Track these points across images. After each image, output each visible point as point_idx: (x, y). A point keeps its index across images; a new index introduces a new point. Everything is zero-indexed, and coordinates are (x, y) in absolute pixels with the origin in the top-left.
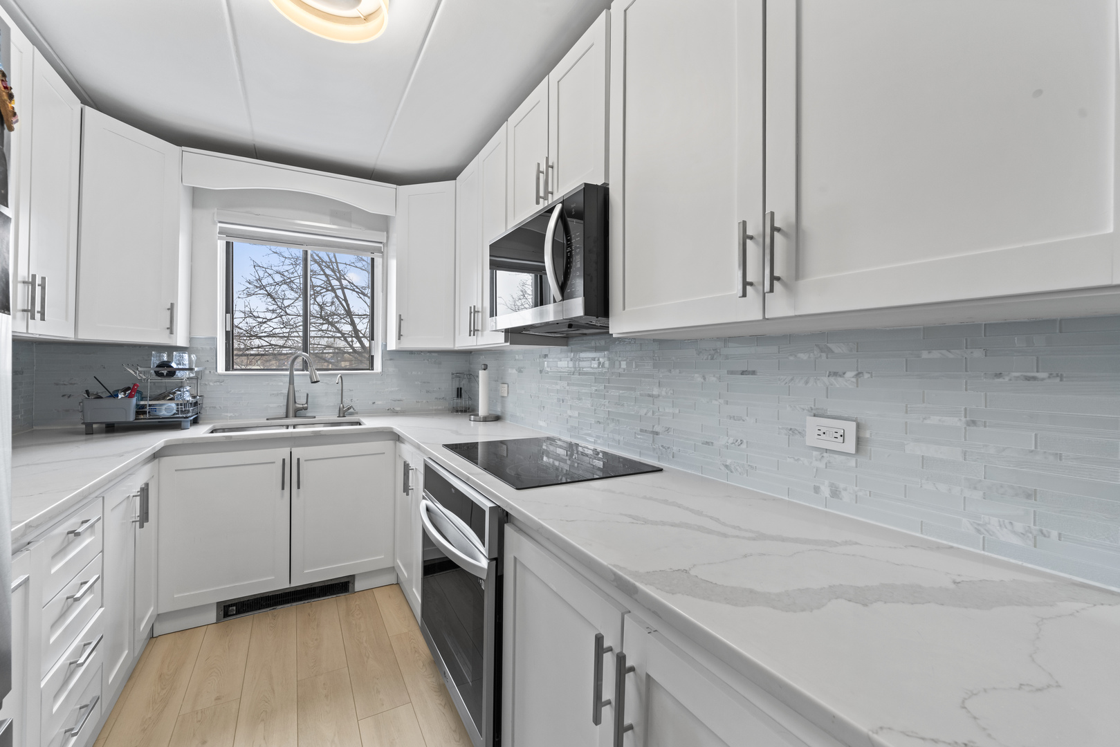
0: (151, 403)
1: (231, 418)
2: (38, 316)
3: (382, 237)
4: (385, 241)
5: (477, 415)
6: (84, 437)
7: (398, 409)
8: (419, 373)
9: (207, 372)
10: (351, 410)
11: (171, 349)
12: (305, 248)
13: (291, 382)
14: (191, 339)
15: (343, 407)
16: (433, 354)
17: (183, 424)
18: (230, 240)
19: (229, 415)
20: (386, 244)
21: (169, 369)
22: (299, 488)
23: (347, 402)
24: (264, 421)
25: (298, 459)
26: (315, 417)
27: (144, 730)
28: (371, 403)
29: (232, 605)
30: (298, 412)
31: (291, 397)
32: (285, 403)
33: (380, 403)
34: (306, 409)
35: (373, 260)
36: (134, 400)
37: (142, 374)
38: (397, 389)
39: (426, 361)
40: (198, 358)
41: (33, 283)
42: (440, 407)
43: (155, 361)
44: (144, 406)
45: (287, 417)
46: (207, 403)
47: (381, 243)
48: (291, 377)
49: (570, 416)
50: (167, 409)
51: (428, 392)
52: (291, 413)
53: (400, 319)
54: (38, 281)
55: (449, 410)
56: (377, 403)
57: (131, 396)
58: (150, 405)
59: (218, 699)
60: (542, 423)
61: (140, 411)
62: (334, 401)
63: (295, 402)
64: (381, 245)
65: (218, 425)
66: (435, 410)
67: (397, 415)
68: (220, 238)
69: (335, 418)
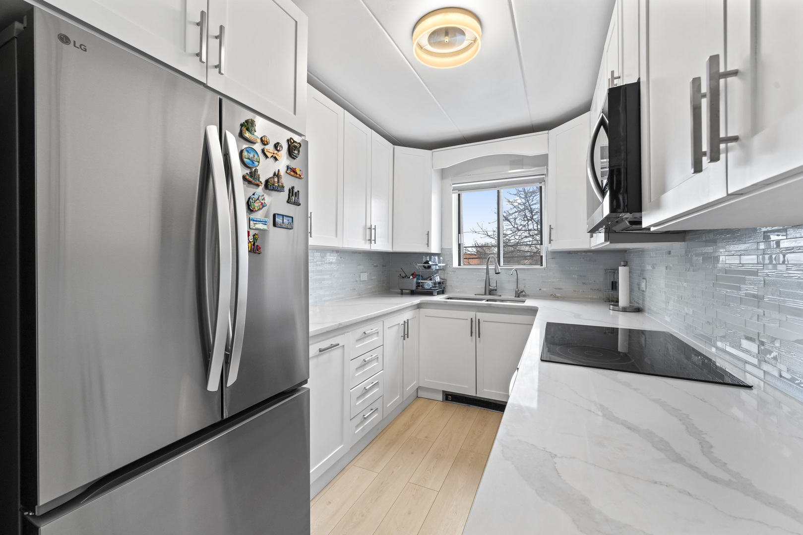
0: (422, 281)
1: (459, 292)
2: (373, 242)
3: (542, 170)
4: (546, 173)
5: (618, 305)
6: (400, 295)
7: (558, 295)
8: (576, 269)
9: (448, 266)
10: (524, 293)
11: (431, 255)
12: (498, 189)
13: (487, 273)
14: (442, 249)
15: (518, 291)
16: (589, 254)
17: (434, 293)
18: (459, 192)
19: (458, 290)
20: (546, 175)
21: (428, 265)
22: (479, 337)
23: (521, 287)
24: (473, 296)
25: (479, 320)
26: (501, 296)
27: (398, 435)
28: (538, 289)
29: (450, 395)
30: (491, 292)
31: (488, 282)
32: (484, 286)
33: (545, 289)
34: (496, 290)
35: (541, 187)
36: (415, 280)
37: (419, 266)
38: (558, 280)
39: (582, 259)
40: (444, 259)
41: (370, 229)
42: (595, 297)
43: (424, 260)
44: (419, 283)
45: (485, 294)
46: (449, 283)
47: (544, 174)
48: (487, 269)
49: (687, 314)
50: (428, 284)
51: (584, 283)
52: (487, 293)
53: (551, 229)
54: (373, 227)
55: (603, 299)
56: (542, 289)
57: (414, 278)
58: (421, 283)
59: (426, 437)
60: (667, 319)
61: (418, 285)
62: (513, 286)
63: (490, 285)
64: (544, 176)
65: (451, 296)
66: (591, 298)
67: (557, 300)
68: (453, 193)
69: (513, 297)
